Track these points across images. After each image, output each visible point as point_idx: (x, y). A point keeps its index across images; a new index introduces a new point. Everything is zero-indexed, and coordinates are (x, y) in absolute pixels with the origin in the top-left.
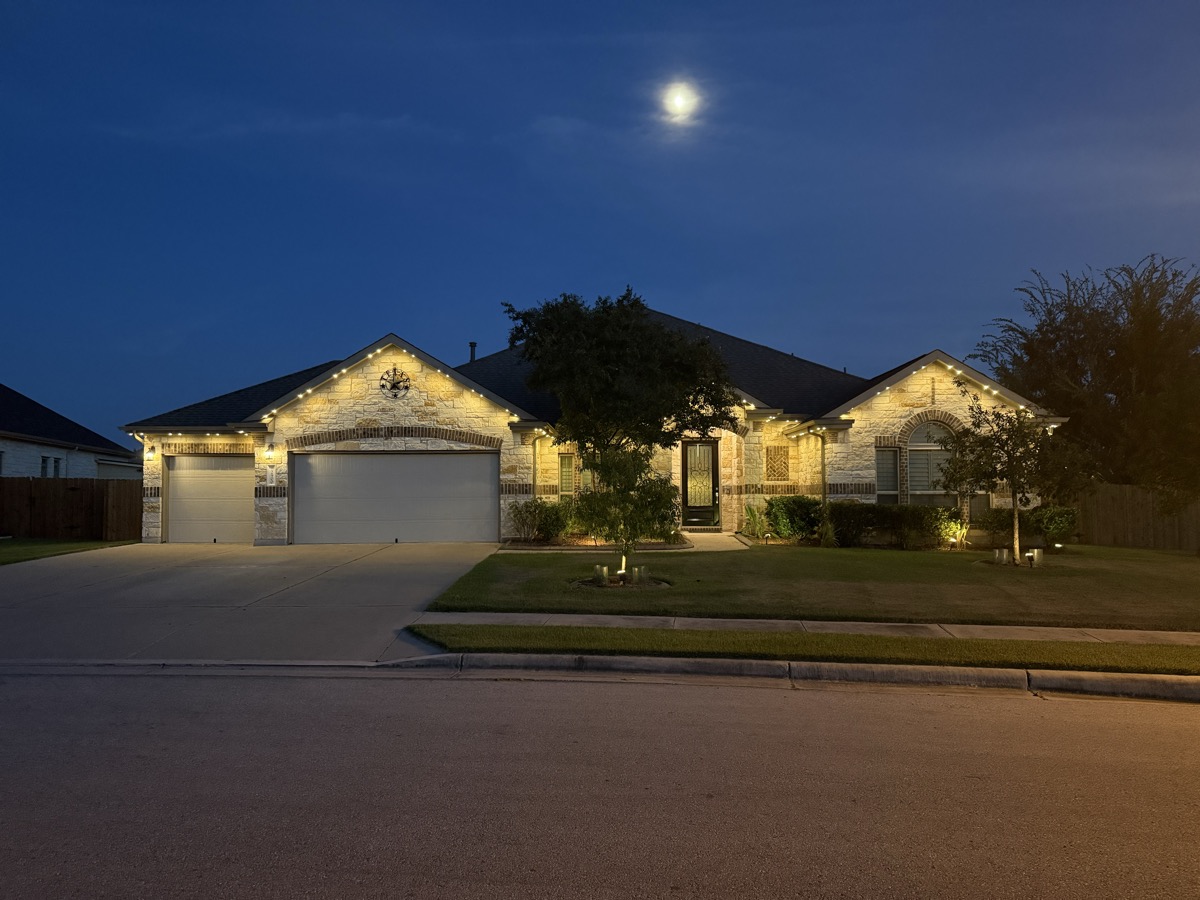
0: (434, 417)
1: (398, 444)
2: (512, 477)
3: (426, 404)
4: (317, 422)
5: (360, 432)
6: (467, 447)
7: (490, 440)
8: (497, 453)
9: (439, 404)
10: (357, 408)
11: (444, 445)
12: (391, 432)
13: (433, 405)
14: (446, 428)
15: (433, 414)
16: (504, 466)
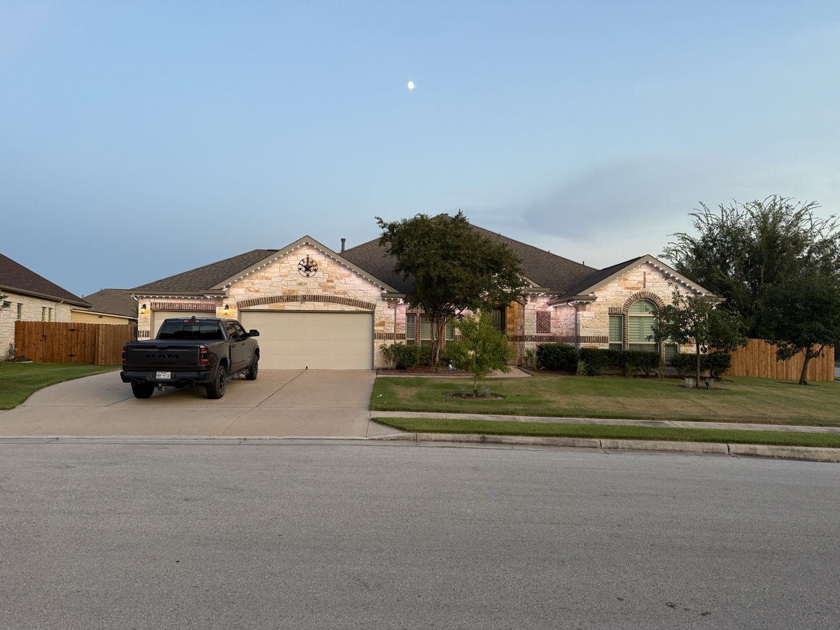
0: (332, 290)
1: (309, 306)
2: (381, 328)
3: (328, 281)
4: (257, 291)
5: (285, 298)
6: (353, 308)
7: (368, 305)
8: (373, 313)
9: (336, 281)
10: (283, 282)
11: (338, 307)
12: (305, 299)
13: (332, 281)
14: (340, 296)
15: (332, 287)
16: (377, 321)
